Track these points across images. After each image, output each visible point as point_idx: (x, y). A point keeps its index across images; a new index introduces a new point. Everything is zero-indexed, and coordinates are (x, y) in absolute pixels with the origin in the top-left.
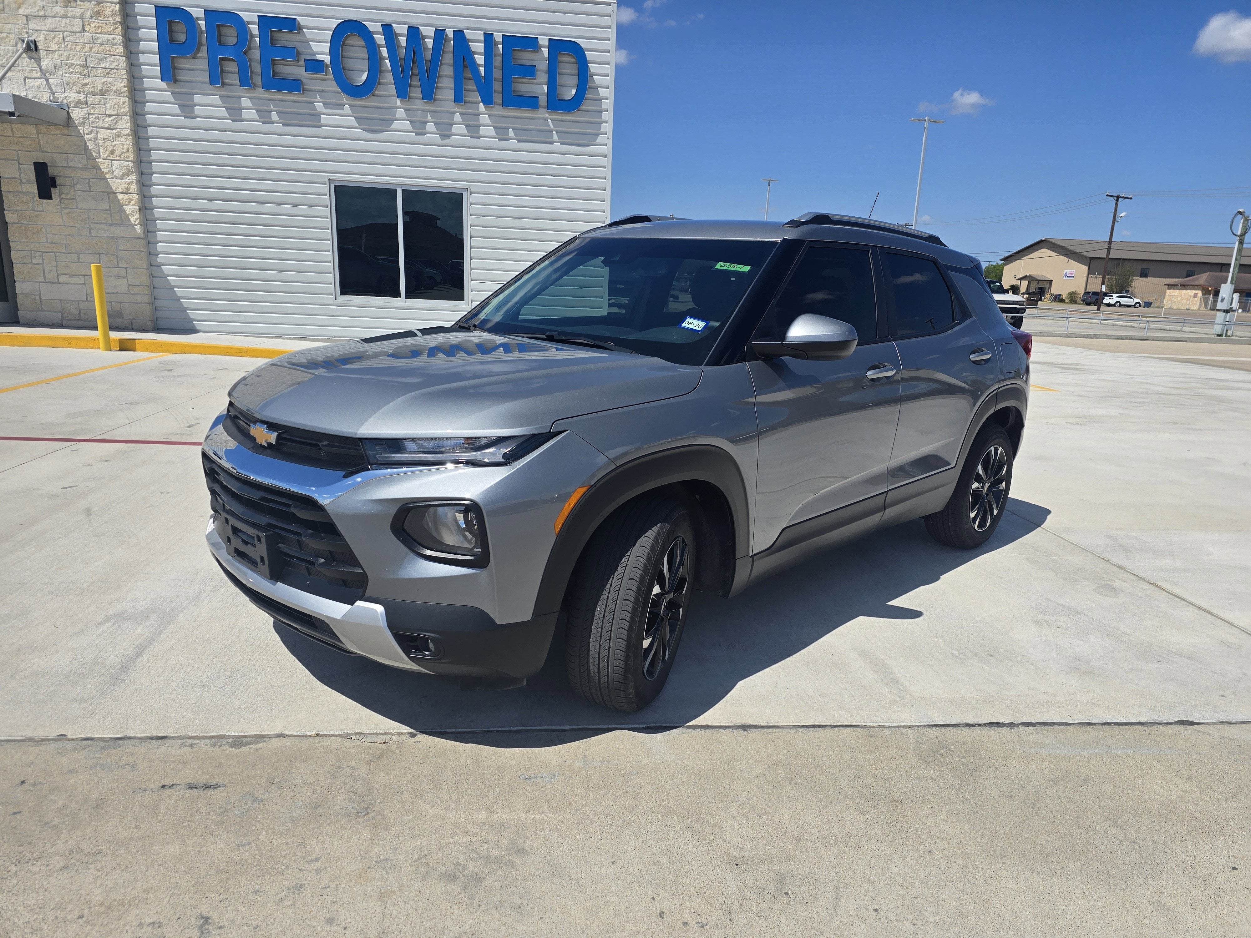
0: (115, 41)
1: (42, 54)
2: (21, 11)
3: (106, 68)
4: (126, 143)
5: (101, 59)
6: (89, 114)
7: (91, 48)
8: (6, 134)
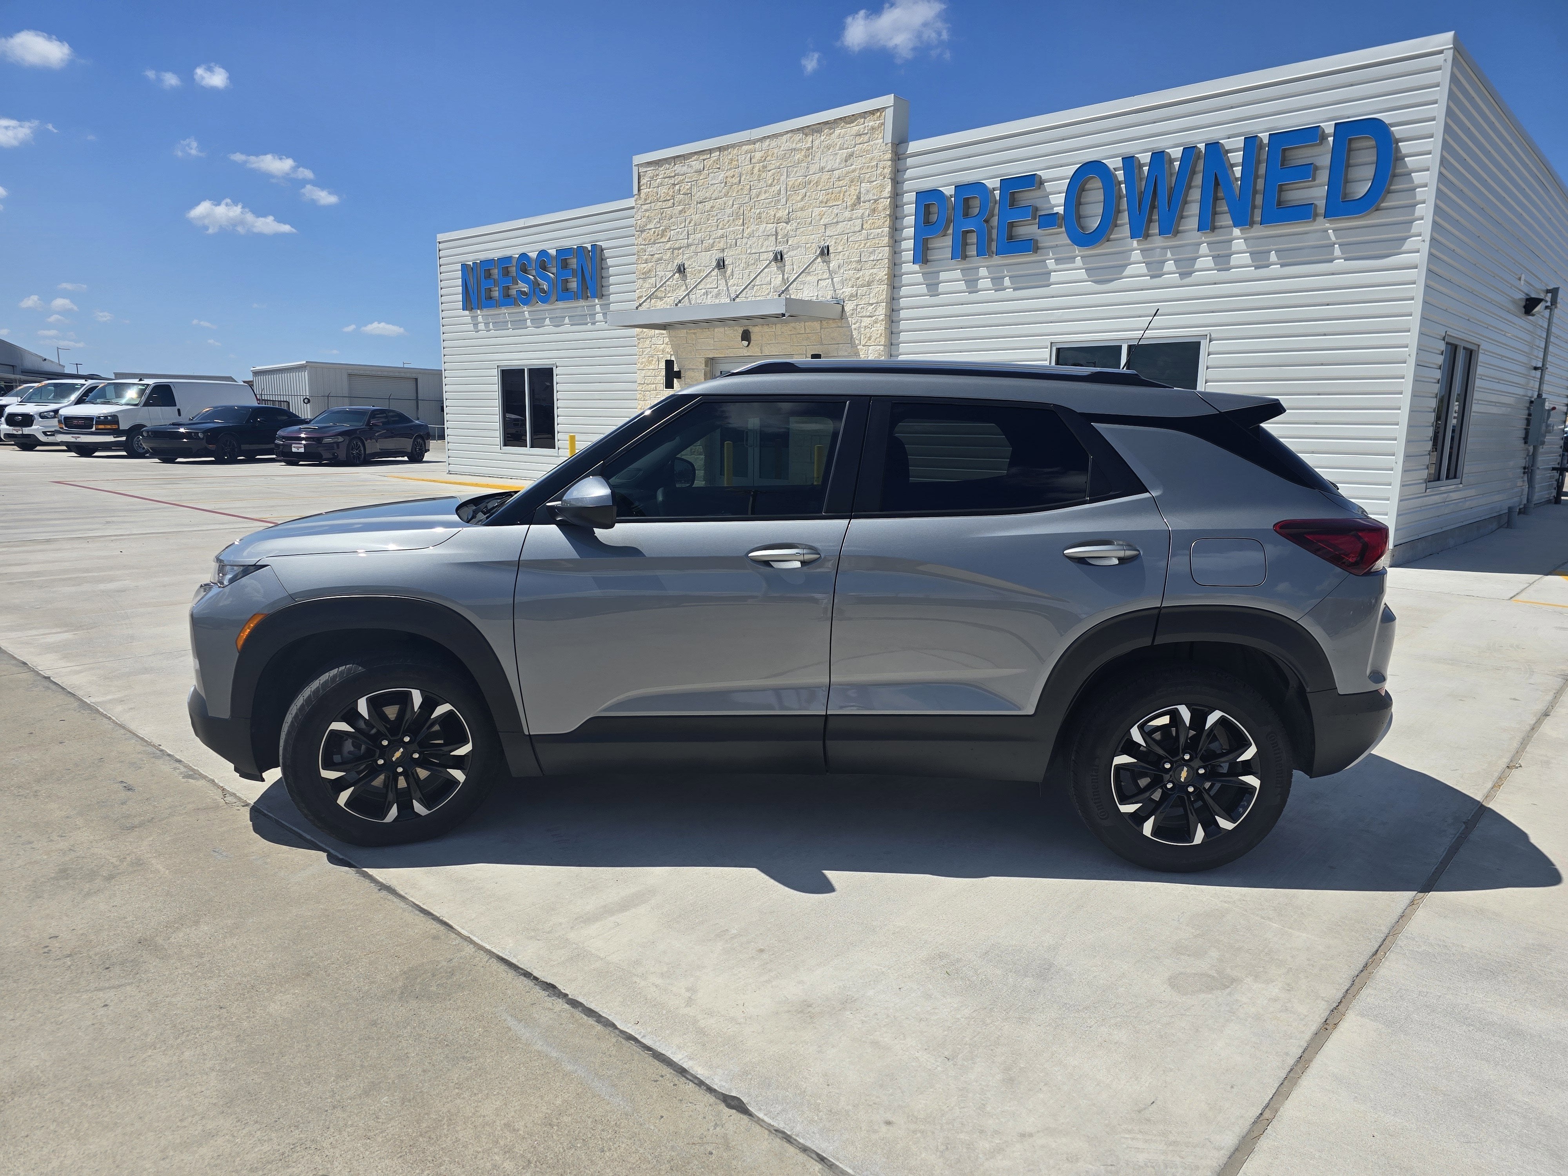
0: (883, 234)
1: (832, 256)
2: (822, 222)
3: (873, 261)
4: (880, 328)
5: (871, 253)
6: (857, 305)
7: (865, 244)
8: (801, 332)
